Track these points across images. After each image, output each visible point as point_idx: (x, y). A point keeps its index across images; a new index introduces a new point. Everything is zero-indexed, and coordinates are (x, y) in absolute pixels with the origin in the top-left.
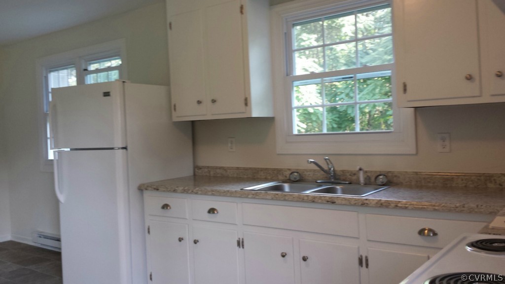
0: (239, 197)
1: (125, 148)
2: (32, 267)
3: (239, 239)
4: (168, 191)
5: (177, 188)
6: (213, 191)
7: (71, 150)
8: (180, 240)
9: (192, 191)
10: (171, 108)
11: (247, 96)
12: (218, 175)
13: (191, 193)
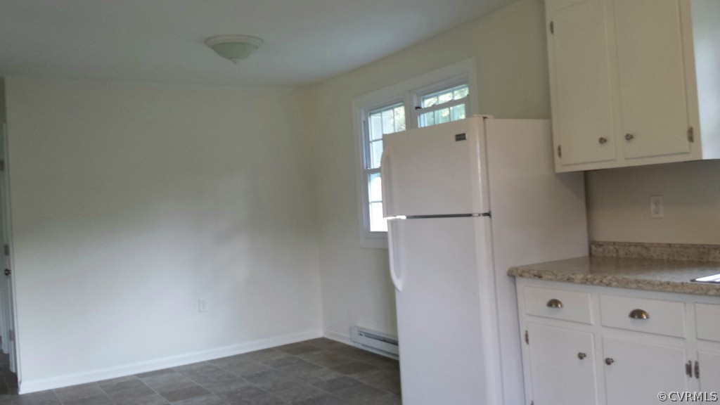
0: (690, 293)
1: (488, 214)
2: (356, 376)
3: (690, 362)
4: (559, 281)
5: (572, 276)
6: (639, 282)
7: (408, 217)
8: (581, 356)
9: (601, 282)
10: (554, 151)
11: (693, 126)
12: (634, 257)
13: (598, 285)
